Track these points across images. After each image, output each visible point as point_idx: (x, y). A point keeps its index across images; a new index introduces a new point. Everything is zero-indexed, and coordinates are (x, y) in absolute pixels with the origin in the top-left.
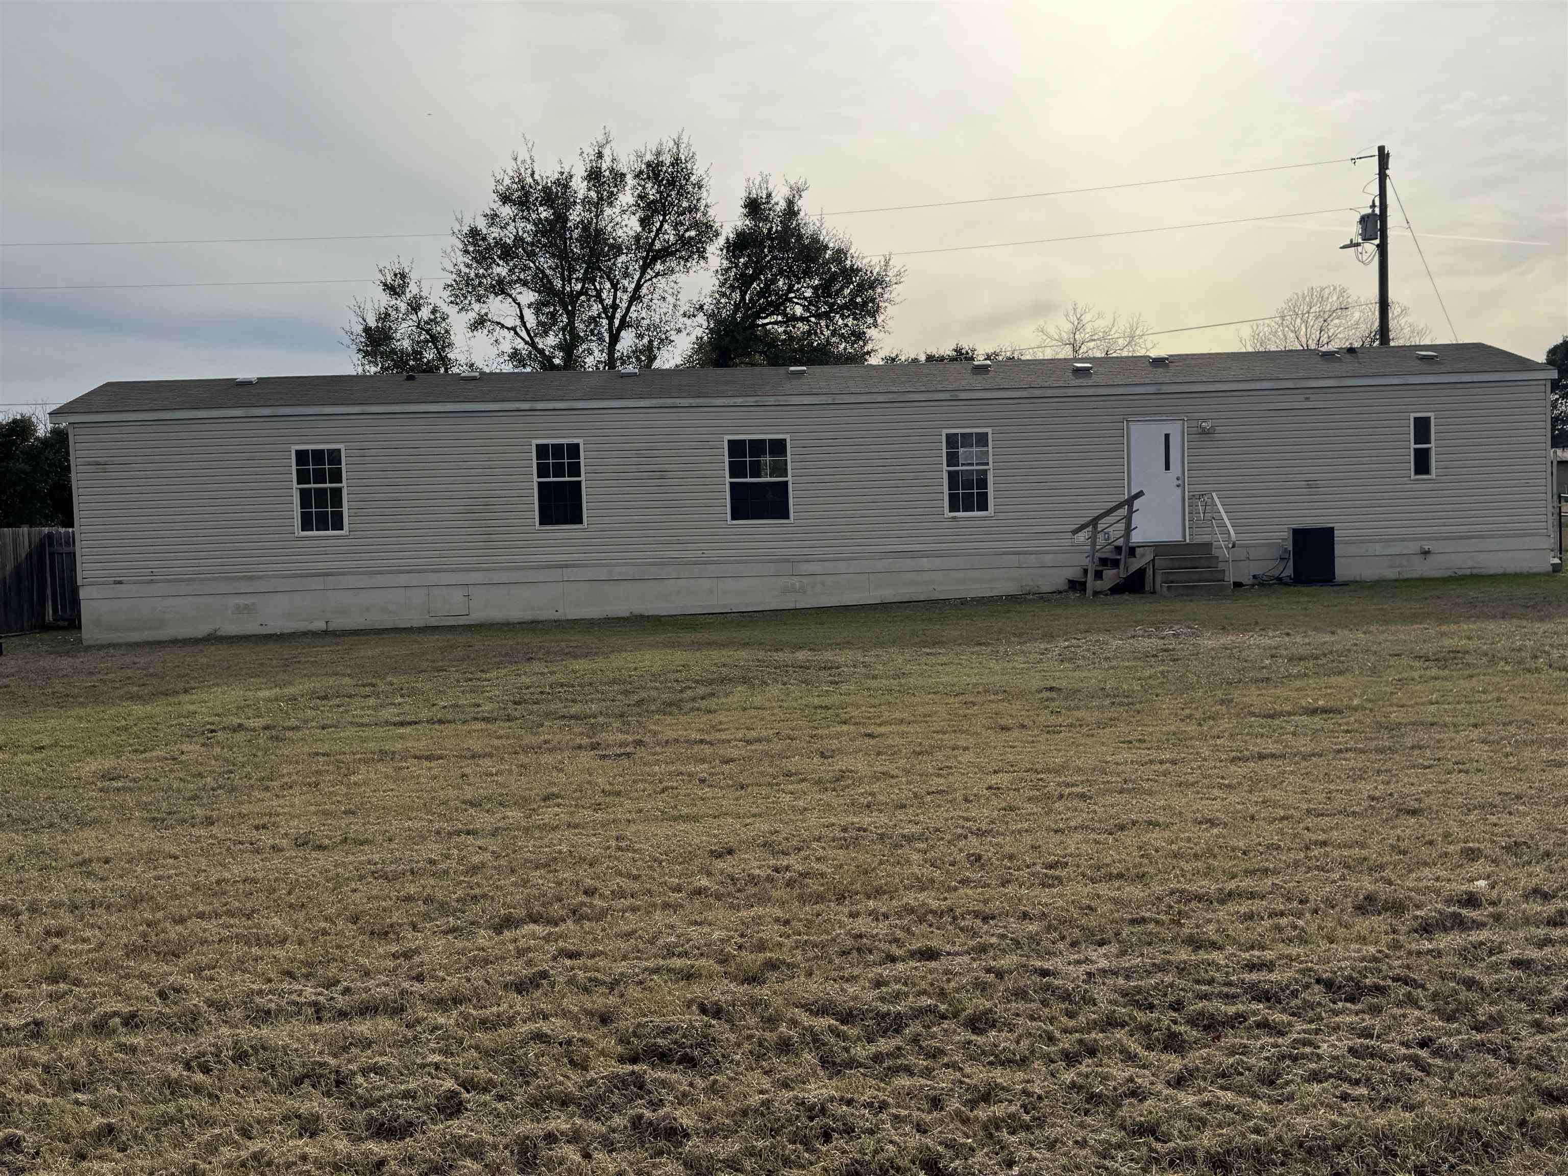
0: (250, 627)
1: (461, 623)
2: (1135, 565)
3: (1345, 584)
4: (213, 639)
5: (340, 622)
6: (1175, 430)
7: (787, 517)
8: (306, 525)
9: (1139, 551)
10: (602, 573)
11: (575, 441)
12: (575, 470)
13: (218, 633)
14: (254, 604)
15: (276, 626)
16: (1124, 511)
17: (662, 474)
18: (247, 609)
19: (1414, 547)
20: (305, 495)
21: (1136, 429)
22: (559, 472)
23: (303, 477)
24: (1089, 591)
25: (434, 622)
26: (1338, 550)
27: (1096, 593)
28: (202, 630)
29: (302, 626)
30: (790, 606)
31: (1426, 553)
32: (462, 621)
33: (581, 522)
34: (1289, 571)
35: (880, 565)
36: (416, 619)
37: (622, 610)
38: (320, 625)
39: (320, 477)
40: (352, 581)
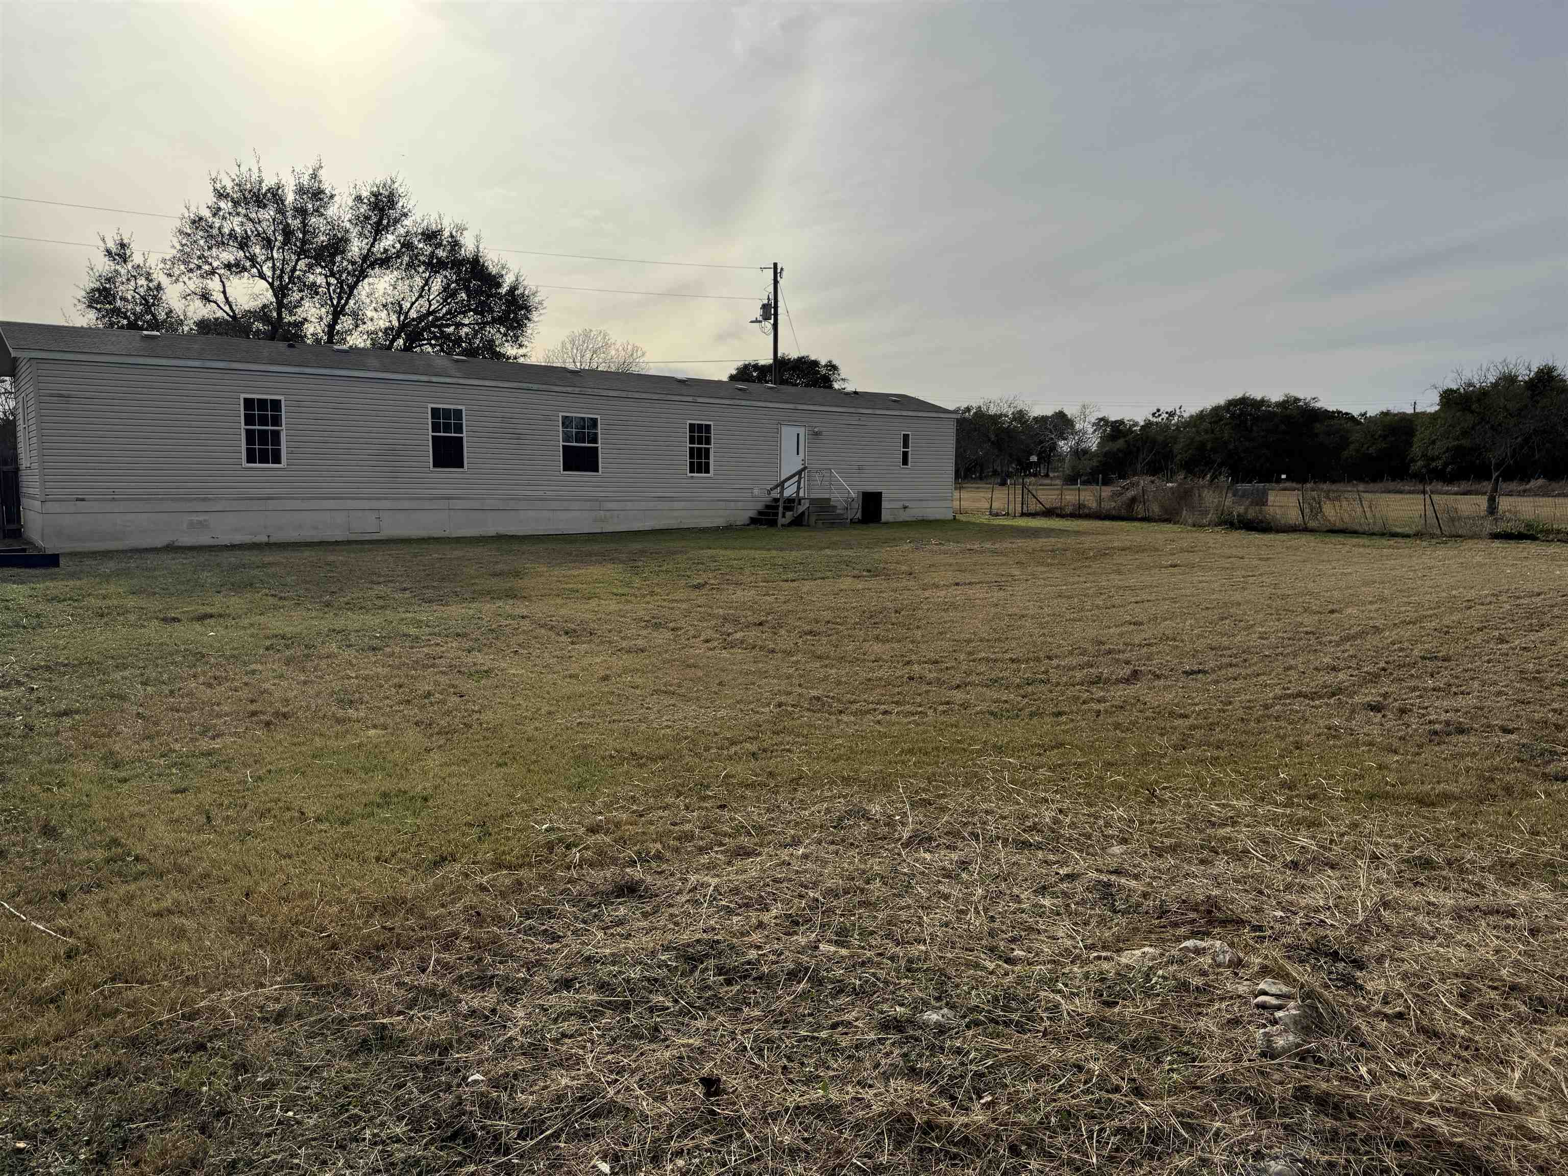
0: (204, 539)
1: (375, 538)
2: (801, 509)
3: (886, 523)
4: (171, 548)
5: (278, 537)
6: (802, 431)
7: (597, 471)
8: (251, 459)
9: (803, 501)
10: (476, 505)
11: (459, 407)
12: (459, 429)
13: (176, 544)
14: (205, 521)
15: (225, 539)
16: (796, 478)
17: (518, 436)
18: (203, 525)
19: (899, 505)
20: (250, 434)
21: (785, 429)
22: (447, 428)
23: (249, 420)
24: (779, 525)
25: (353, 537)
26: (885, 505)
27: (782, 525)
28: (160, 541)
29: (247, 539)
30: (599, 531)
31: (905, 508)
32: (375, 537)
33: (462, 466)
34: (859, 515)
35: (651, 505)
36: (339, 535)
37: (491, 531)
38: (264, 539)
39: (263, 421)
40: (290, 504)
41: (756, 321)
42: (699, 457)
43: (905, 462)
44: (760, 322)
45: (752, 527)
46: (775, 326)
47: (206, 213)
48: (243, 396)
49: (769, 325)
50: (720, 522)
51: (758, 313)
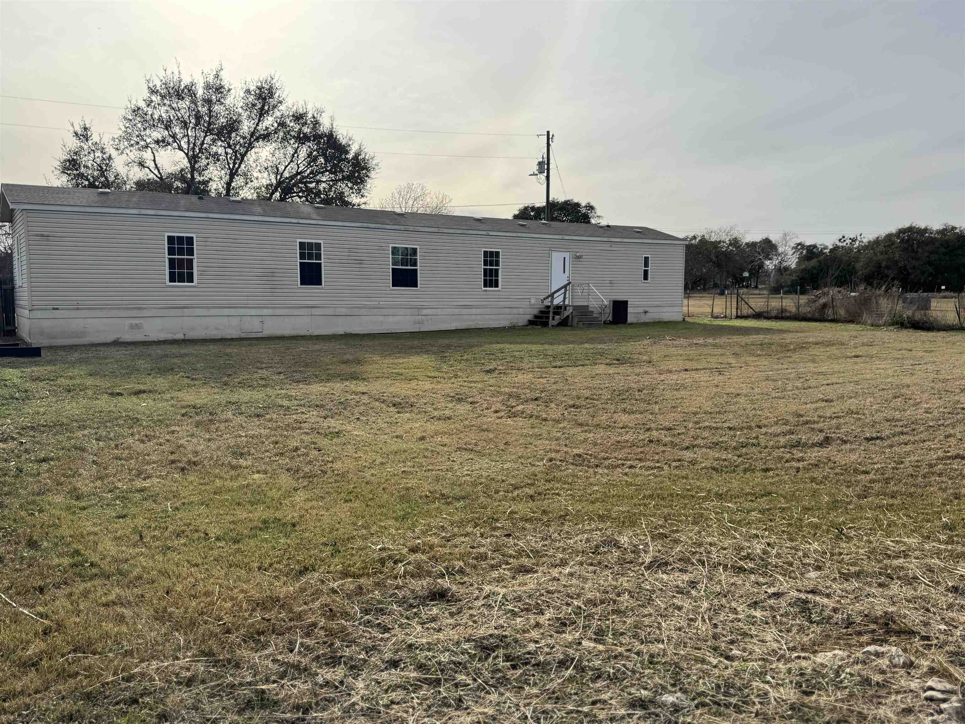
0: (139, 337)
1: (259, 336)
2: (566, 313)
3: (631, 324)
4: (116, 343)
5: (192, 335)
6: (567, 255)
7: (416, 286)
8: (172, 280)
9: (568, 308)
10: (330, 312)
11: (319, 241)
12: (319, 257)
13: (120, 340)
14: (141, 324)
15: (154, 337)
16: (563, 291)
17: (361, 262)
18: (137, 327)
19: (641, 310)
20: (171, 261)
21: (555, 254)
22: (310, 256)
23: (171, 251)
24: (550, 325)
25: (243, 335)
26: (630, 310)
27: (553, 326)
28: (110, 338)
29: (169, 336)
30: (418, 330)
31: (646, 312)
32: (259, 335)
33: (321, 284)
34: (610, 318)
35: (457, 311)
36: (233, 333)
37: (341, 330)
38: (180, 336)
39: (181, 252)
40: (199, 312)
41: (534, 174)
42: (491, 276)
43: (646, 277)
44: (537, 175)
45: (531, 326)
46: (548, 178)
47: (142, 104)
48: (167, 234)
49: (543, 177)
50: (505, 323)
51: (535, 168)
